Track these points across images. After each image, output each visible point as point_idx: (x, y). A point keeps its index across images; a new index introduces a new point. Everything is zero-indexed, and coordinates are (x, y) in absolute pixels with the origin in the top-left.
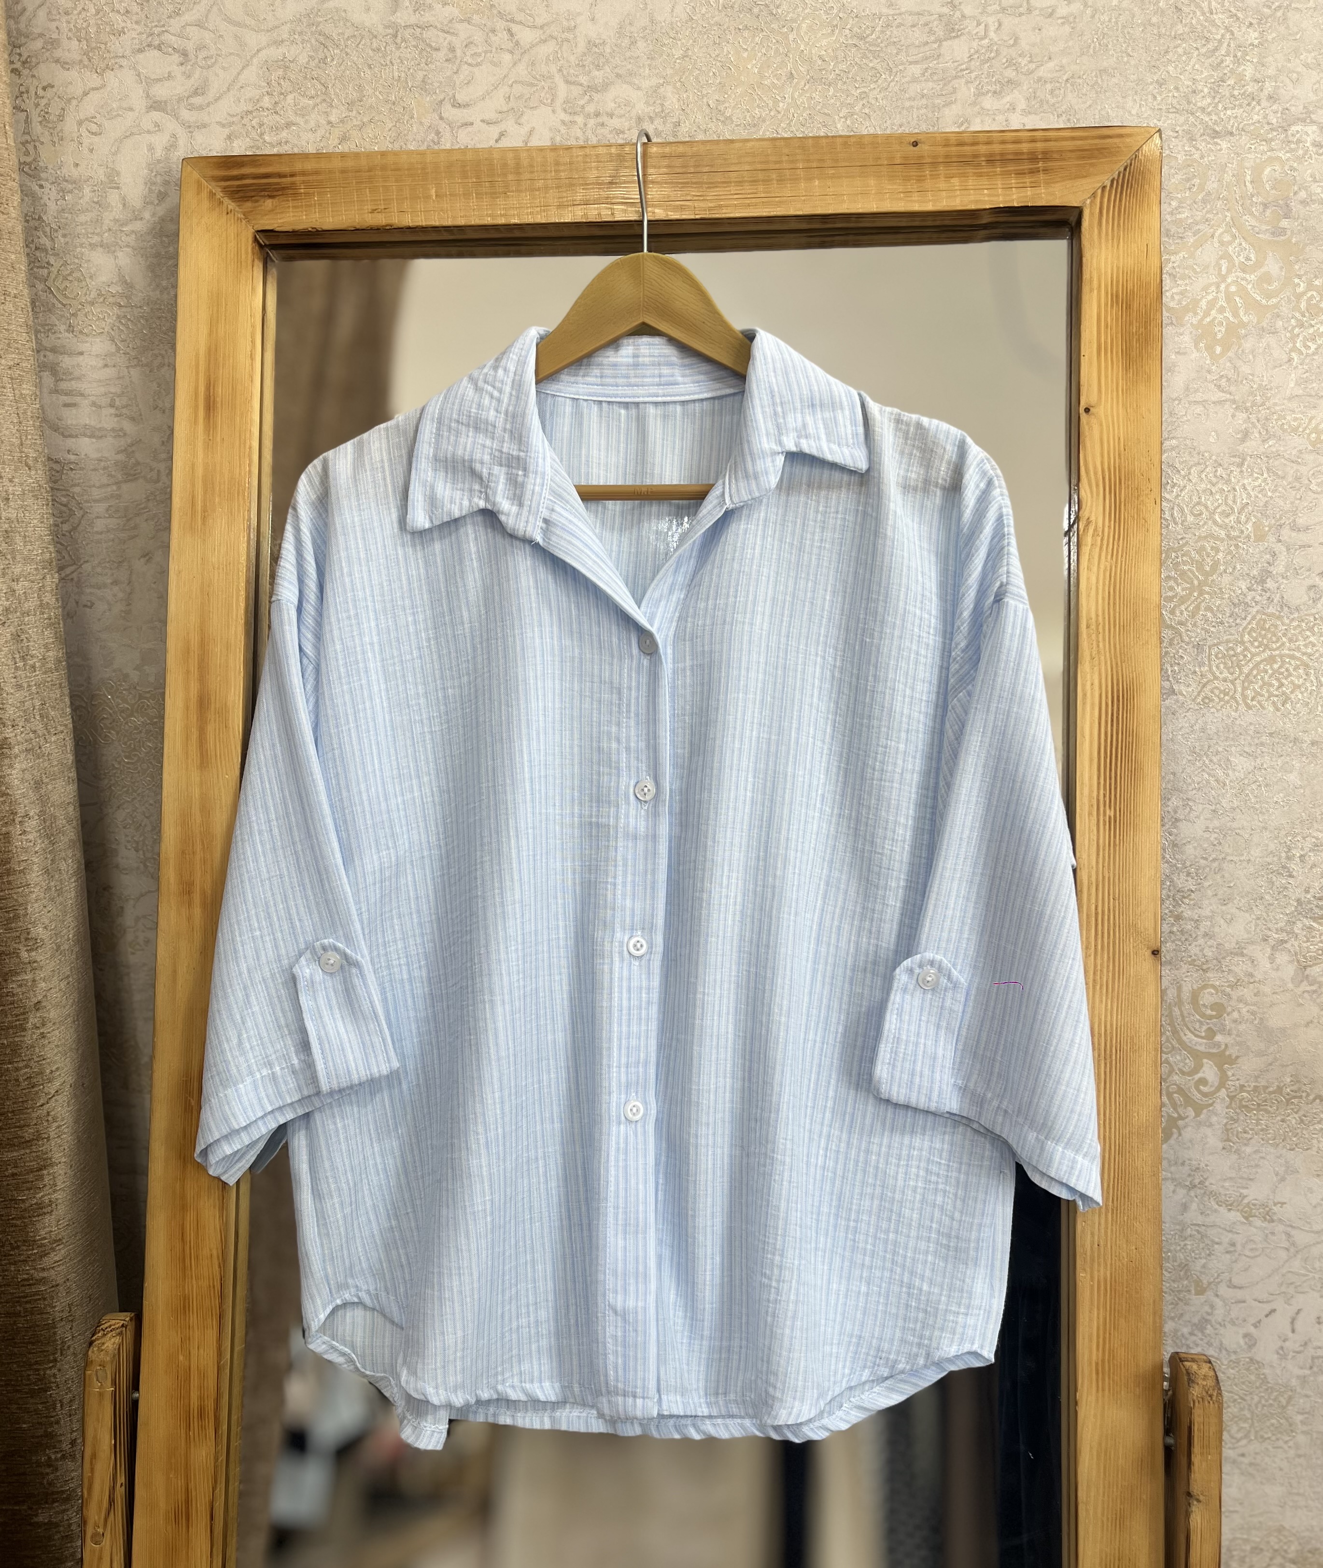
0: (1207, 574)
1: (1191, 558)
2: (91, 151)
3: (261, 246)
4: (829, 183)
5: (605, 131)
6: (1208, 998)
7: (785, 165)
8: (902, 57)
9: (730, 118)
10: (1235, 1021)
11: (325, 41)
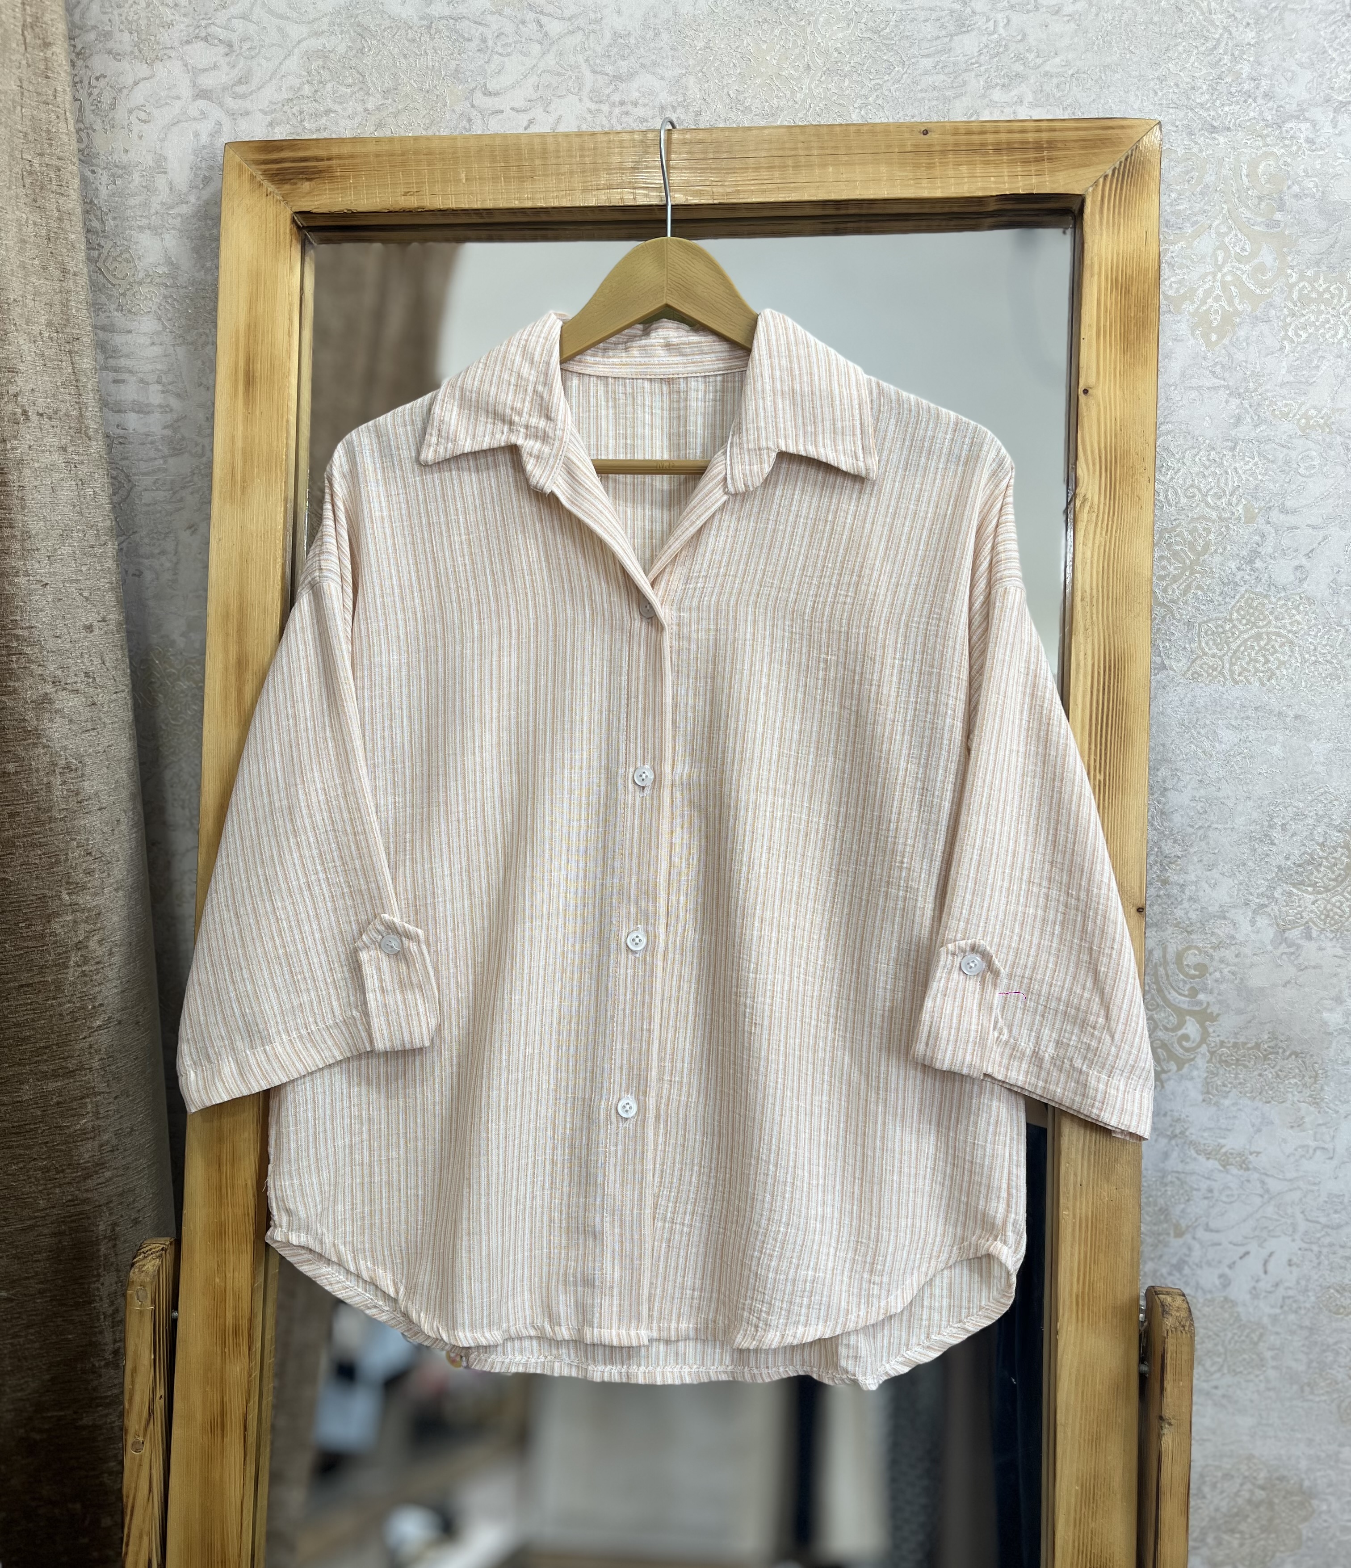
0: (1199, 554)
1: (1183, 539)
2: (141, 137)
3: (298, 227)
4: (842, 169)
5: (630, 120)
6: (1191, 958)
7: (801, 152)
8: (914, 50)
9: (749, 108)
10: (1216, 981)
11: (363, 31)
